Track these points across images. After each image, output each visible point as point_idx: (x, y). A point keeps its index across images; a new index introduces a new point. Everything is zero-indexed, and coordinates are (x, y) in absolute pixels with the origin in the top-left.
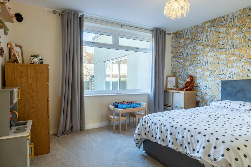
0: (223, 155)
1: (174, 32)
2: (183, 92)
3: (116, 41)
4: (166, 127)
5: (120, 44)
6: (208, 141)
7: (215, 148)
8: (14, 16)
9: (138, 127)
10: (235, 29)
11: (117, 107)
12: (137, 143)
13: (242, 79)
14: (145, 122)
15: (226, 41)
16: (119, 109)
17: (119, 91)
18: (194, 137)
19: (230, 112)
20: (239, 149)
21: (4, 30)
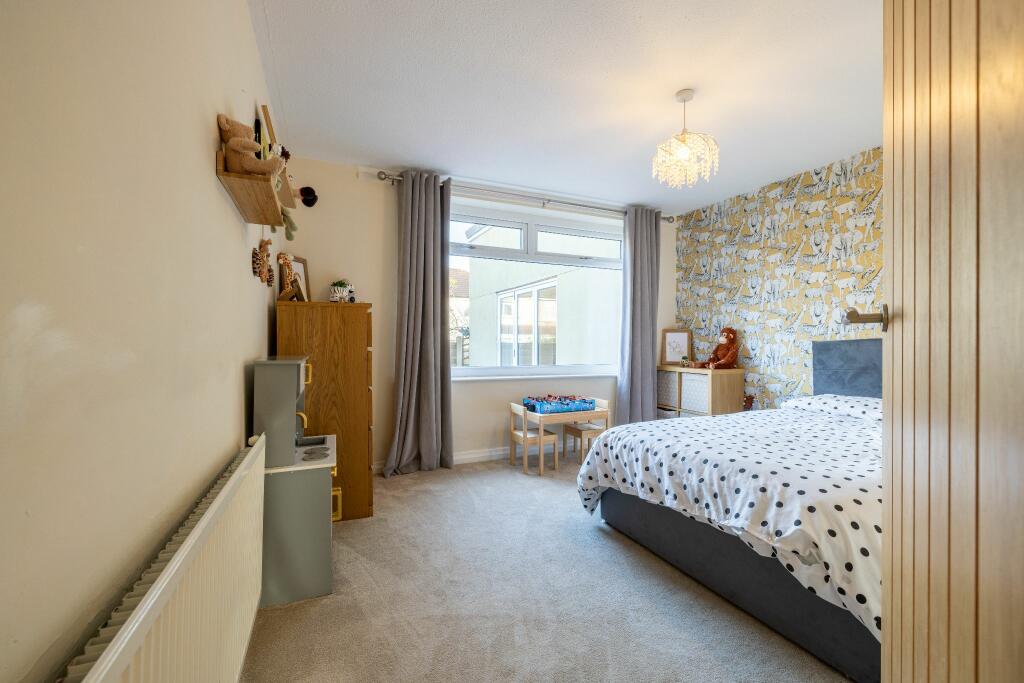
0: (798, 523)
1: (684, 213)
2: (709, 372)
3: (529, 241)
4: (657, 458)
5: (541, 248)
6: (763, 490)
7: (780, 505)
8: (298, 193)
9: (588, 459)
10: (851, 204)
11: (532, 409)
12: (586, 500)
13: (871, 337)
14: (606, 445)
15: (826, 236)
16: (538, 415)
17: (535, 368)
18: (729, 481)
19: (834, 425)
20: (839, 508)
21: (286, 229)
